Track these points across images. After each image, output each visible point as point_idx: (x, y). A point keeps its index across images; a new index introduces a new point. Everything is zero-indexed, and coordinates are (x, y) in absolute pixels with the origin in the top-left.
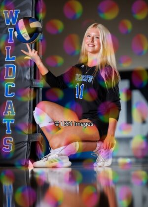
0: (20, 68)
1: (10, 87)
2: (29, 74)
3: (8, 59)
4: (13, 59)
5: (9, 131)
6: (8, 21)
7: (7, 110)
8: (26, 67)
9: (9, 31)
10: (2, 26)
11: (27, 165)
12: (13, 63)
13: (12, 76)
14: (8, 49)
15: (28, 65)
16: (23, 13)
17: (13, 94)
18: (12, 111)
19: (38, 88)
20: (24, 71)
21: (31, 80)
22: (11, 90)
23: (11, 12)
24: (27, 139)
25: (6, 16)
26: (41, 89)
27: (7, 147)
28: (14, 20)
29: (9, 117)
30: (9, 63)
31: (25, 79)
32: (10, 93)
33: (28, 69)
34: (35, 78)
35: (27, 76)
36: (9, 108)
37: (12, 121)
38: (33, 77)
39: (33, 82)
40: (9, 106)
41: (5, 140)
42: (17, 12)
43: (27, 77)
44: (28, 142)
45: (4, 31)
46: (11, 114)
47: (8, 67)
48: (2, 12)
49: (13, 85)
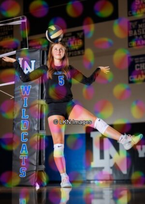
0: (31, 123)
1: (25, 135)
3: (24, 117)
4: (27, 117)
5: (23, 164)
6: (24, 93)
7: (23, 150)
8: (35, 122)
9: (24, 99)
10: (20, 96)
11: (35, 186)
12: (27, 119)
14: (23, 110)
15: (36, 121)
16: (34, 88)
17: (26, 140)
18: (26, 151)
19: (43, 136)
20: (34, 125)
21: (38, 131)
22: (26, 137)
23: (26, 87)
24: (35, 169)
25: (23, 90)
27: (22, 174)
28: (27, 92)
29: (24, 154)
30: (24, 119)
31: (34, 130)
32: (24, 139)
34: (41, 129)
35: (36, 128)
36: (24, 149)
37: (26, 157)
38: (39, 129)
39: (40, 132)
40: (24, 147)
41: (21, 169)
42: (29, 87)
44: (36, 171)
45: (21, 99)
47: (23, 122)
48: (20, 87)
49: (27, 134)
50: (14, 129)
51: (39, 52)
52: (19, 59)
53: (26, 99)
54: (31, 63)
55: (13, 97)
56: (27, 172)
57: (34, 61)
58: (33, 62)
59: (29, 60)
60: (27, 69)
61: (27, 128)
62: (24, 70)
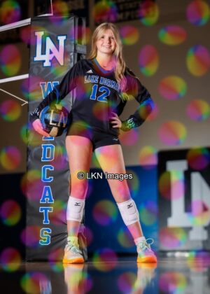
1: (48, 170)
3: (46, 138)
5: (46, 222)
7: (45, 197)
10: (39, 100)
12: (51, 142)
13: (50, 158)
17: (51, 179)
18: (51, 199)
22: (49, 173)
23: (49, 84)
25: (44, 89)
27: (45, 240)
29: (47, 205)
30: (47, 142)
32: (47, 177)
36: (47, 195)
37: (50, 210)
40: (47, 192)
41: (42, 231)
46: (49, 201)
47: (45, 147)
48: (39, 85)
49: (52, 168)
50: (29, 160)
51: (73, 21)
52: (37, 33)
54: (58, 41)
55: (27, 102)
56: (53, 236)
57: (64, 37)
58: (62, 39)
59: (55, 35)
61: (52, 158)
62: (45, 54)
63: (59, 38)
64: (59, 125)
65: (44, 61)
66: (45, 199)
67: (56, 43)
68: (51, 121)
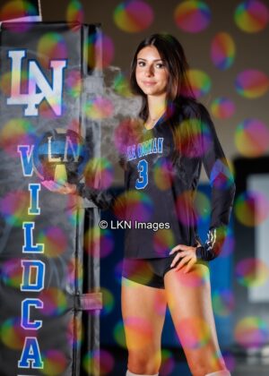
0: (54, 268)
1: (32, 308)
2: (73, 282)
3: (28, 248)
4: (40, 248)
7: (27, 356)
8: (65, 268)
9: (30, 190)
12: (39, 257)
13: (36, 285)
14: (28, 226)
15: (69, 263)
17: (38, 324)
18: (37, 360)
19: (93, 311)
20: (62, 276)
21: (76, 297)
22: (36, 314)
25: (25, 157)
26: (98, 313)
31: (65, 293)
32: (32, 320)
33: (71, 271)
34: (85, 290)
36: (31, 352)
38: (80, 289)
39: (82, 301)
40: (31, 349)
43: (68, 289)
46: (35, 365)
48: (16, 148)
49: (39, 304)
51: (79, 34)
52: (12, 55)
53: (34, 188)
54: (52, 69)
57: (63, 64)
58: (58, 66)
59: (47, 58)
60: (38, 91)
61: (39, 286)
62: (27, 93)
63: (53, 64)
64: (65, 160)
65: (25, 106)
66: (28, 361)
67: (48, 73)
68: (50, 156)
